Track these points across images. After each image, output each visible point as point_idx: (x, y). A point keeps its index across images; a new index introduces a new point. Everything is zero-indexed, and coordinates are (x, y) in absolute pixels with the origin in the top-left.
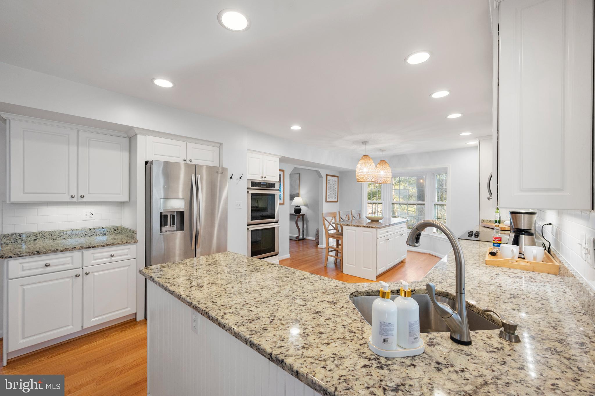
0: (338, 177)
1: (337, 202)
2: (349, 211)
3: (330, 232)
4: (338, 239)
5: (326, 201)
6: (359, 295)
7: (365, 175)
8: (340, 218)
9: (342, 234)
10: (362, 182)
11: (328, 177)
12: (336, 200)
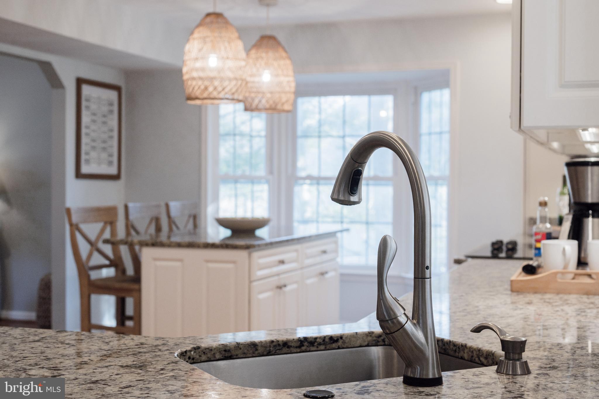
0: (117, 88)
1: (116, 177)
2: (158, 206)
3: (94, 275)
4: (123, 295)
5: (79, 175)
6: (204, 358)
7: (212, 79)
8: (130, 226)
9: (137, 279)
10: (206, 101)
11: (86, 89)
12: (113, 171)
